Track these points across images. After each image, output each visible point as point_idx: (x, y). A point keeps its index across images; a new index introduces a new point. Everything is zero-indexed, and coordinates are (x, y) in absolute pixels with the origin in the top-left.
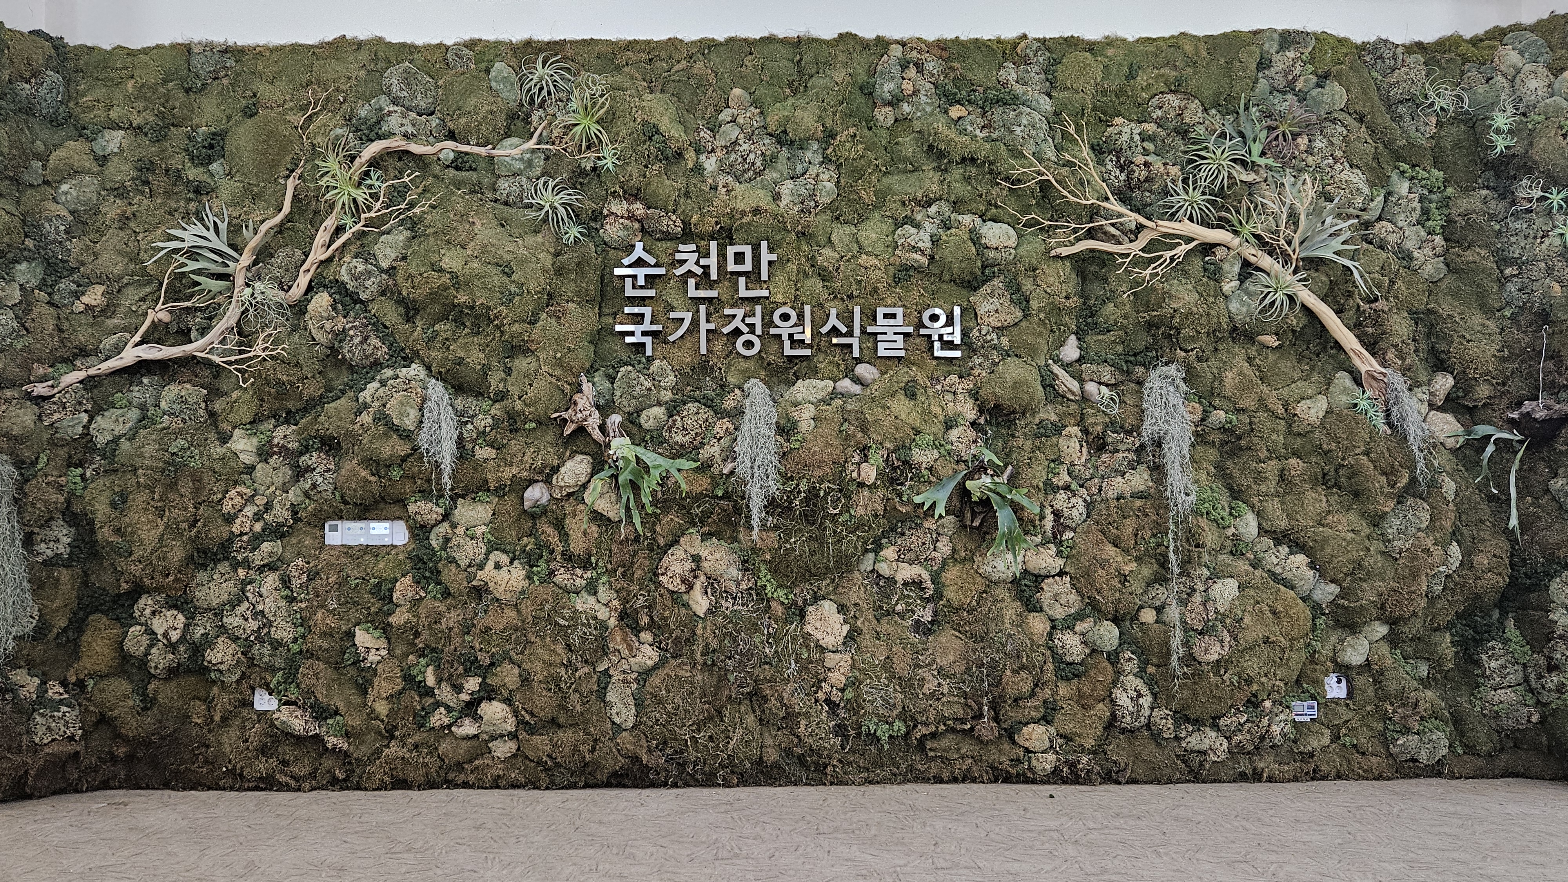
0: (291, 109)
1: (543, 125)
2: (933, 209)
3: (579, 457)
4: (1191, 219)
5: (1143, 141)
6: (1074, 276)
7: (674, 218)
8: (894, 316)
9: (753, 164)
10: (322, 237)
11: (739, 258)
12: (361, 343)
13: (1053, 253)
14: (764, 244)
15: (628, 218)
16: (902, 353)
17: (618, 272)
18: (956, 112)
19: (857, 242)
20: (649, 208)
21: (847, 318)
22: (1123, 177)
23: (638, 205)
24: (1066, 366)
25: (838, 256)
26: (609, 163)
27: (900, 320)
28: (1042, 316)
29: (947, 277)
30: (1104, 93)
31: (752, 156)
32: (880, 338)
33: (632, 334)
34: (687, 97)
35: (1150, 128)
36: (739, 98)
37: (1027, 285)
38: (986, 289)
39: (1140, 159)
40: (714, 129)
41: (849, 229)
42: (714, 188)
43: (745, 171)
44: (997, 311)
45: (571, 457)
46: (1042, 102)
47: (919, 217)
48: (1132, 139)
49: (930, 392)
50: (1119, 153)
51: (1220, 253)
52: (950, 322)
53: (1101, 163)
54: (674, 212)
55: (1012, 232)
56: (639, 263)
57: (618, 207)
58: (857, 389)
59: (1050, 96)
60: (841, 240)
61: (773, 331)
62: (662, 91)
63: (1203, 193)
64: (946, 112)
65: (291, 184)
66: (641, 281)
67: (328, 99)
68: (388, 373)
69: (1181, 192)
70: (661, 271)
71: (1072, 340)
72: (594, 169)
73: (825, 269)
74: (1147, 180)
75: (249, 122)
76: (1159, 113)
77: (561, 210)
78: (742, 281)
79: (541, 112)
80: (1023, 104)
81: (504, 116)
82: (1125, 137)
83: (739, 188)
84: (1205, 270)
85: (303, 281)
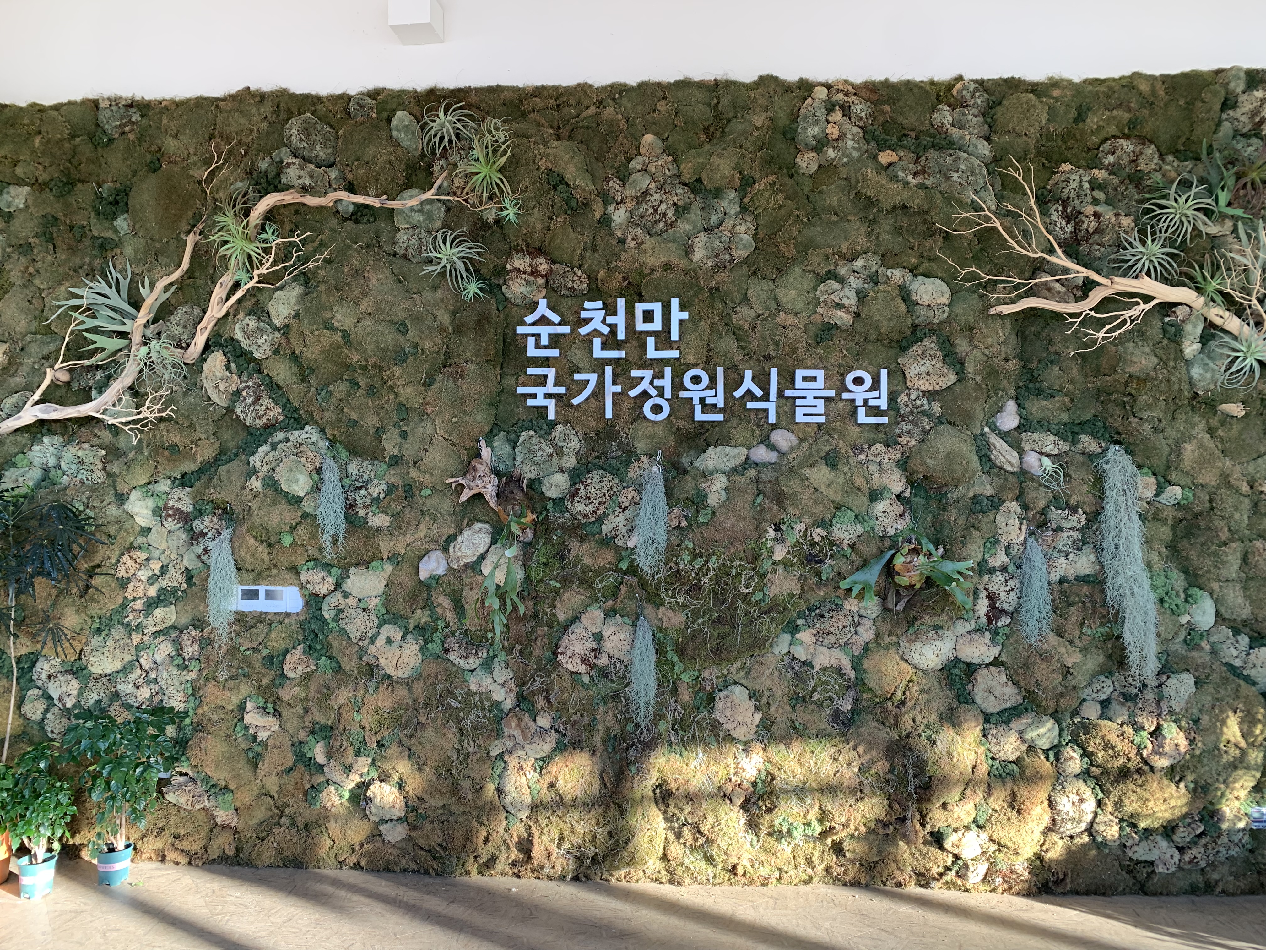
0: (195, 164)
1: (445, 174)
2: (859, 263)
3: (477, 526)
4: (1148, 274)
5: (1092, 189)
6: (1013, 337)
7: (579, 273)
8: (814, 379)
9: (665, 215)
10: (219, 292)
11: (648, 317)
12: (254, 403)
13: (992, 311)
14: (675, 302)
15: (532, 274)
16: (822, 419)
17: (520, 330)
18: (885, 157)
19: (775, 298)
20: (554, 262)
21: (762, 380)
22: (1069, 228)
23: (542, 260)
24: (1004, 436)
25: (753, 314)
26: (511, 213)
27: (820, 383)
28: (979, 378)
29: (873, 337)
30: (1050, 137)
31: (663, 207)
32: (798, 402)
33: (534, 396)
34: (595, 144)
35: (1100, 174)
36: (651, 144)
37: (962, 346)
38: (917, 349)
39: (1089, 209)
40: (624, 176)
41: (766, 285)
42: (622, 241)
43: (656, 222)
44: (928, 374)
45: (469, 525)
46: (980, 146)
47: (843, 271)
48: (1081, 187)
49: (853, 461)
50: (1065, 202)
51: (1181, 312)
52: (876, 386)
53: (1044, 213)
54: (580, 267)
55: (945, 288)
56: (543, 321)
57: (520, 262)
58: (772, 457)
59: (988, 139)
60: (758, 297)
61: (683, 395)
62: (570, 138)
63: (1163, 246)
64: (875, 157)
65: (191, 240)
66: (544, 341)
67: (230, 152)
68: (280, 435)
69: (1137, 243)
70: (566, 329)
71: (1011, 406)
72: (497, 221)
73: (741, 328)
74: (1096, 231)
75: (153, 178)
76: (1111, 159)
77: (460, 266)
78: (651, 341)
79: (442, 162)
80: (960, 149)
81: (403, 166)
82: (1074, 185)
83: (649, 242)
84: (1165, 331)
85: (200, 340)
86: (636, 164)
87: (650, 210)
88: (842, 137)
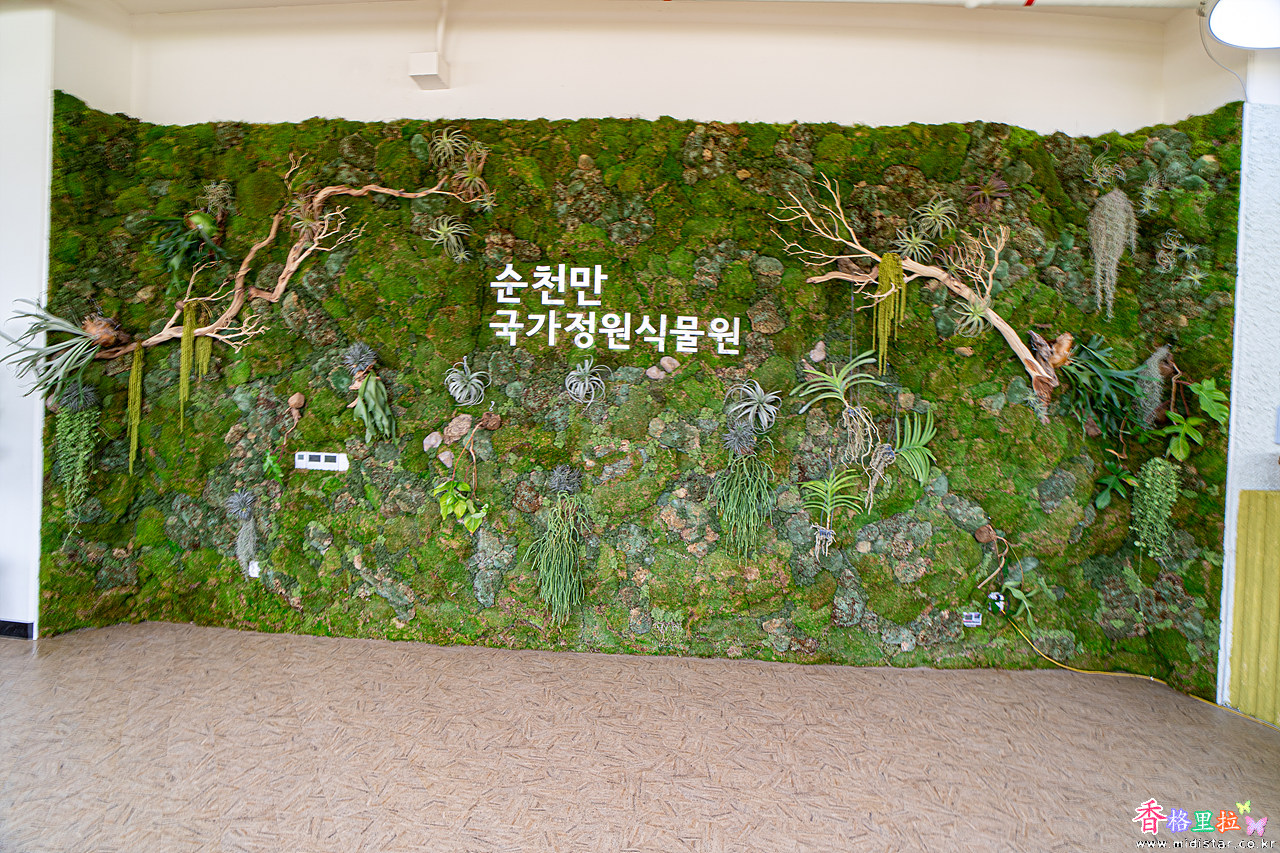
1: (446, 177)
2: (722, 246)
3: (462, 416)
4: (912, 258)
5: (879, 198)
6: (823, 298)
7: (534, 246)
8: (690, 323)
9: (593, 209)
10: (292, 254)
11: (580, 278)
12: (317, 328)
13: (809, 281)
14: (598, 268)
15: (501, 245)
16: (695, 350)
17: (493, 284)
18: (742, 174)
19: (667, 268)
20: (517, 238)
21: (655, 323)
22: (863, 226)
23: (510, 236)
25: (651, 278)
26: (488, 205)
28: (799, 326)
29: (731, 296)
30: (852, 164)
31: (592, 203)
33: (501, 329)
34: (547, 161)
35: (883, 188)
36: (585, 161)
37: (789, 306)
38: (759, 305)
39: (877, 213)
40: (567, 181)
41: (661, 259)
42: (564, 226)
43: (587, 214)
44: (766, 321)
46: (805, 168)
47: (712, 251)
48: (871, 197)
49: (714, 378)
50: (860, 207)
51: (933, 284)
52: (730, 330)
53: (847, 216)
54: (535, 242)
55: (779, 264)
56: (510, 279)
57: (494, 238)
58: (662, 375)
59: (811, 164)
60: (655, 267)
61: (601, 331)
62: (531, 155)
63: (924, 238)
64: (734, 174)
65: (276, 220)
66: (510, 292)
67: (303, 160)
68: (333, 351)
70: (525, 285)
71: (821, 345)
72: (481, 211)
73: (642, 287)
74: (881, 228)
75: (252, 176)
76: (891, 179)
77: (453, 238)
78: (581, 294)
79: (445, 170)
80: (791, 169)
81: (418, 173)
82: (866, 196)
83: (582, 226)
84: (921, 296)
85: (281, 286)
86: (575, 173)
87: (583, 206)
88: (713, 159)
